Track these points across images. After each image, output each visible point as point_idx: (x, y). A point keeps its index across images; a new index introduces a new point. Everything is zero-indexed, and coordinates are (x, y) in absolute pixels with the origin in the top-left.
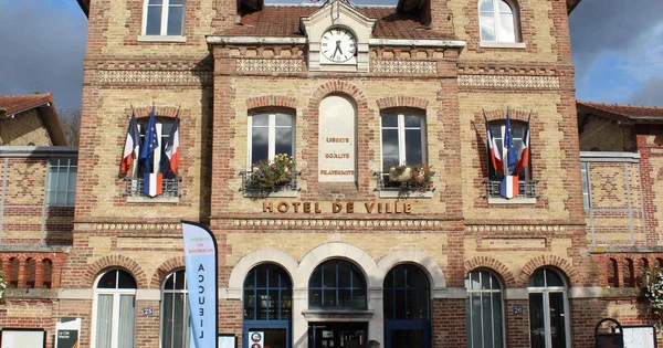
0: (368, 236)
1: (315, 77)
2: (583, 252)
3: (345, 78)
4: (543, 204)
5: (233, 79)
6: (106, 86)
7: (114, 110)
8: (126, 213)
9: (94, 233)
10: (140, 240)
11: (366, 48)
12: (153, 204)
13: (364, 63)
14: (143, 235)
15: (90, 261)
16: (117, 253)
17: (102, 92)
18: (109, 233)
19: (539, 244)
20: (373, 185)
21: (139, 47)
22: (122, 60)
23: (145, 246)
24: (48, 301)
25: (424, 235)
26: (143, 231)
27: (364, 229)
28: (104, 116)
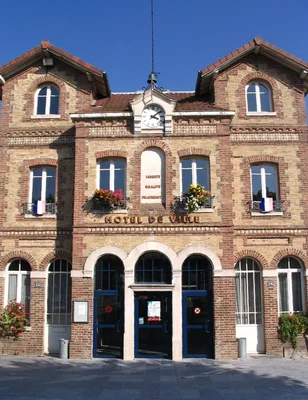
0: (172, 238)
3: (158, 137)
4: (288, 216)
5: (87, 140)
6: (11, 147)
7: (16, 162)
8: (24, 224)
9: (5, 237)
10: (33, 241)
11: (170, 118)
12: (40, 219)
13: (169, 128)
14: (34, 238)
15: (3, 254)
16: (19, 250)
17: (9, 151)
18: (14, 237)
19: (285, 241)
22: (21, 130)
23: (35, 244)
25: (207, 236)
26: (34, 236)
27: (169, 233)
28: (10, 165)
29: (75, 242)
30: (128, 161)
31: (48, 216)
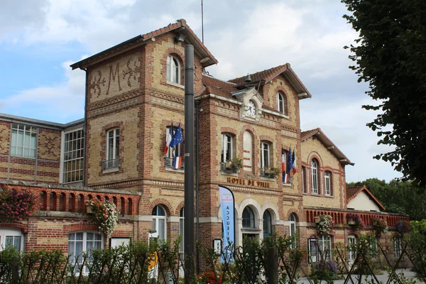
0: (258, 196)
1: (242, 122)
2: (302, 207)
3: (250, 123)
4: (292, 187)
5: (216, 116)
6: (154, 105)
7: (158, 119)
8: (165, 176)
9: (152, 185)
10: (169, 191)
11: (260, 112)
12: (175, 173)
13: (258, 119)
14: (171, 188)
15: (151, 200)
16: (162, 197)
17: (153, 108)
18: (158, 186)
19: (290, 203)
20: (259, 174)
21: (166, 87)
22: (161, 92)
23: (172, 194)
24: (131, 222)
25: (273, 197)
26: (171, 186)
27: (257, 193)
28: (154, 122)
29: (212, 195)
30: (237, 138)
31: (180, 171)
